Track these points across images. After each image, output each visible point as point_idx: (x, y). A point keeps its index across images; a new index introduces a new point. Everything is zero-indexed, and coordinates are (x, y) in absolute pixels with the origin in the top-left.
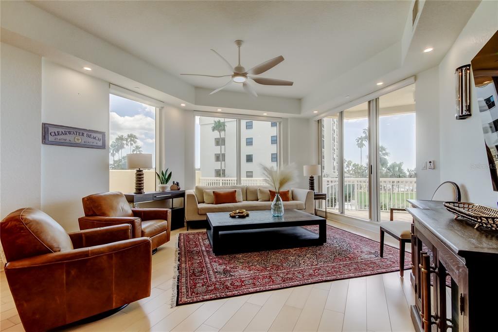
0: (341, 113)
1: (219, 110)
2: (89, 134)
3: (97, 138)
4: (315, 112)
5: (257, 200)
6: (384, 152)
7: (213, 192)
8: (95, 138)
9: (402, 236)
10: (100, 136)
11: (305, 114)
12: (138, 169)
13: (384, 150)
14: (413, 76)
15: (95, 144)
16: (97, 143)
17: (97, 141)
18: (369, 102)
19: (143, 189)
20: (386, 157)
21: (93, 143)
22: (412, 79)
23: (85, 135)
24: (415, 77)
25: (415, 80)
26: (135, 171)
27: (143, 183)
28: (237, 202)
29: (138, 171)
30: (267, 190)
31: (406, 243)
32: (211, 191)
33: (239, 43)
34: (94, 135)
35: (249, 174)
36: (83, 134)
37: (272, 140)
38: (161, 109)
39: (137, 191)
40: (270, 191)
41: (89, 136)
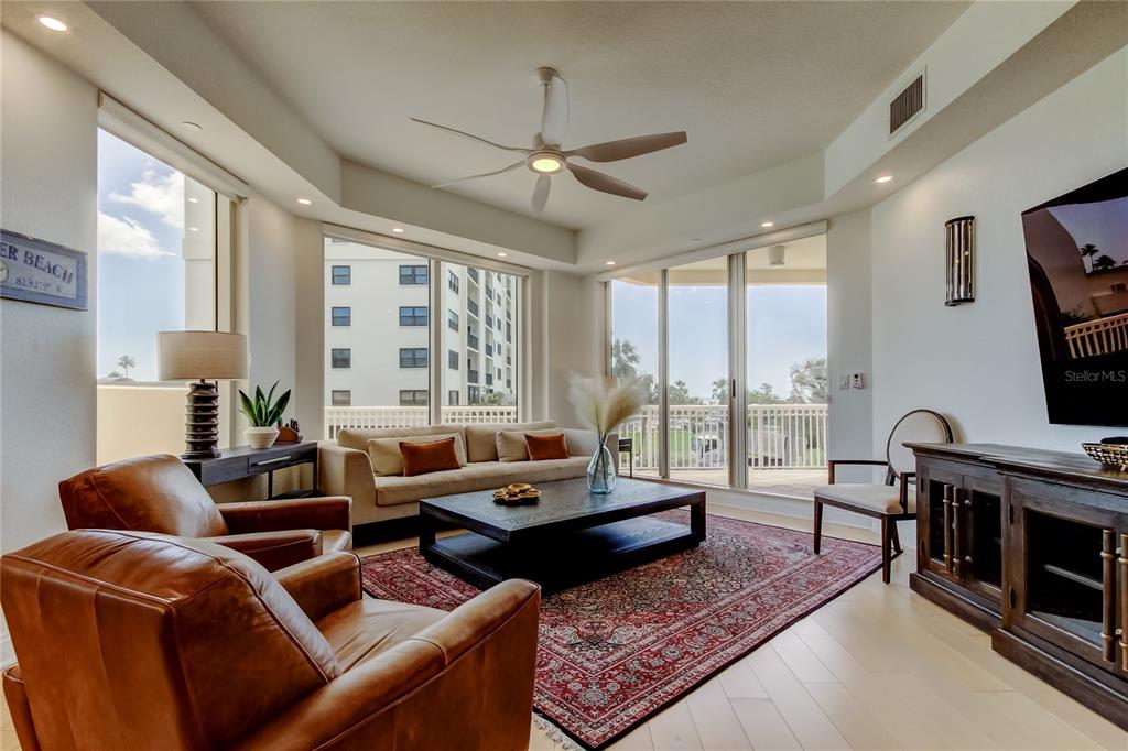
0: (665, 272)
1: (398, 231)
2: (35, 252)
3: (60, 272)
4: (609, 263)
5: (497, 460)
6: (630, 354)
7: (401, 444)
8: (52, 270)
9: (888, 509)
10: (68, 264)
11: (584, 265)
12: (198, 382)
13: (630, 350)
14: (823, 220)
15: (52, 291)
16: (59, 290)
17: (59, 281)
18: (730, 257)
19: (215, 443)
20: (634, 365)
21: (47, 285)
22: (824, 225)
23: (20, 255)
24: (828, 222)
25: (828, 229)
26: (185, 388)
27: (215, 426)
28: (459, 468)
29: (197, 387)
30: (520, 436)
31: (898, 522)
32: (393, 443)
33: (548, 74)
34: (50, 258)
35: (338, 397)
36: (13, 252)
37: (401, 317)
38: (237, 203)
39: (195, 449)
40: (528, 437)
41: (34, 262)
